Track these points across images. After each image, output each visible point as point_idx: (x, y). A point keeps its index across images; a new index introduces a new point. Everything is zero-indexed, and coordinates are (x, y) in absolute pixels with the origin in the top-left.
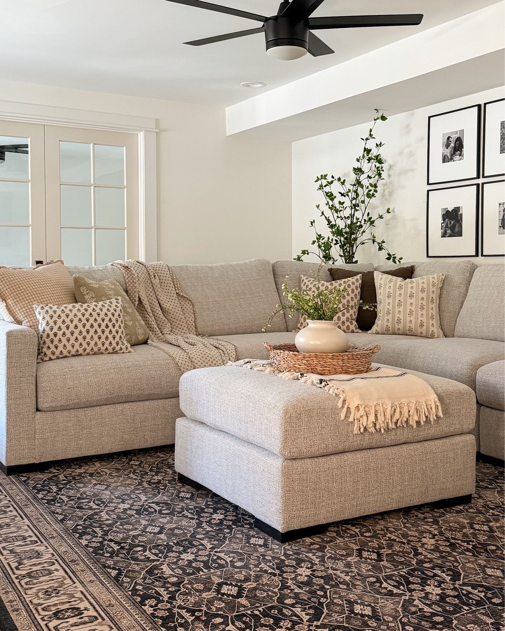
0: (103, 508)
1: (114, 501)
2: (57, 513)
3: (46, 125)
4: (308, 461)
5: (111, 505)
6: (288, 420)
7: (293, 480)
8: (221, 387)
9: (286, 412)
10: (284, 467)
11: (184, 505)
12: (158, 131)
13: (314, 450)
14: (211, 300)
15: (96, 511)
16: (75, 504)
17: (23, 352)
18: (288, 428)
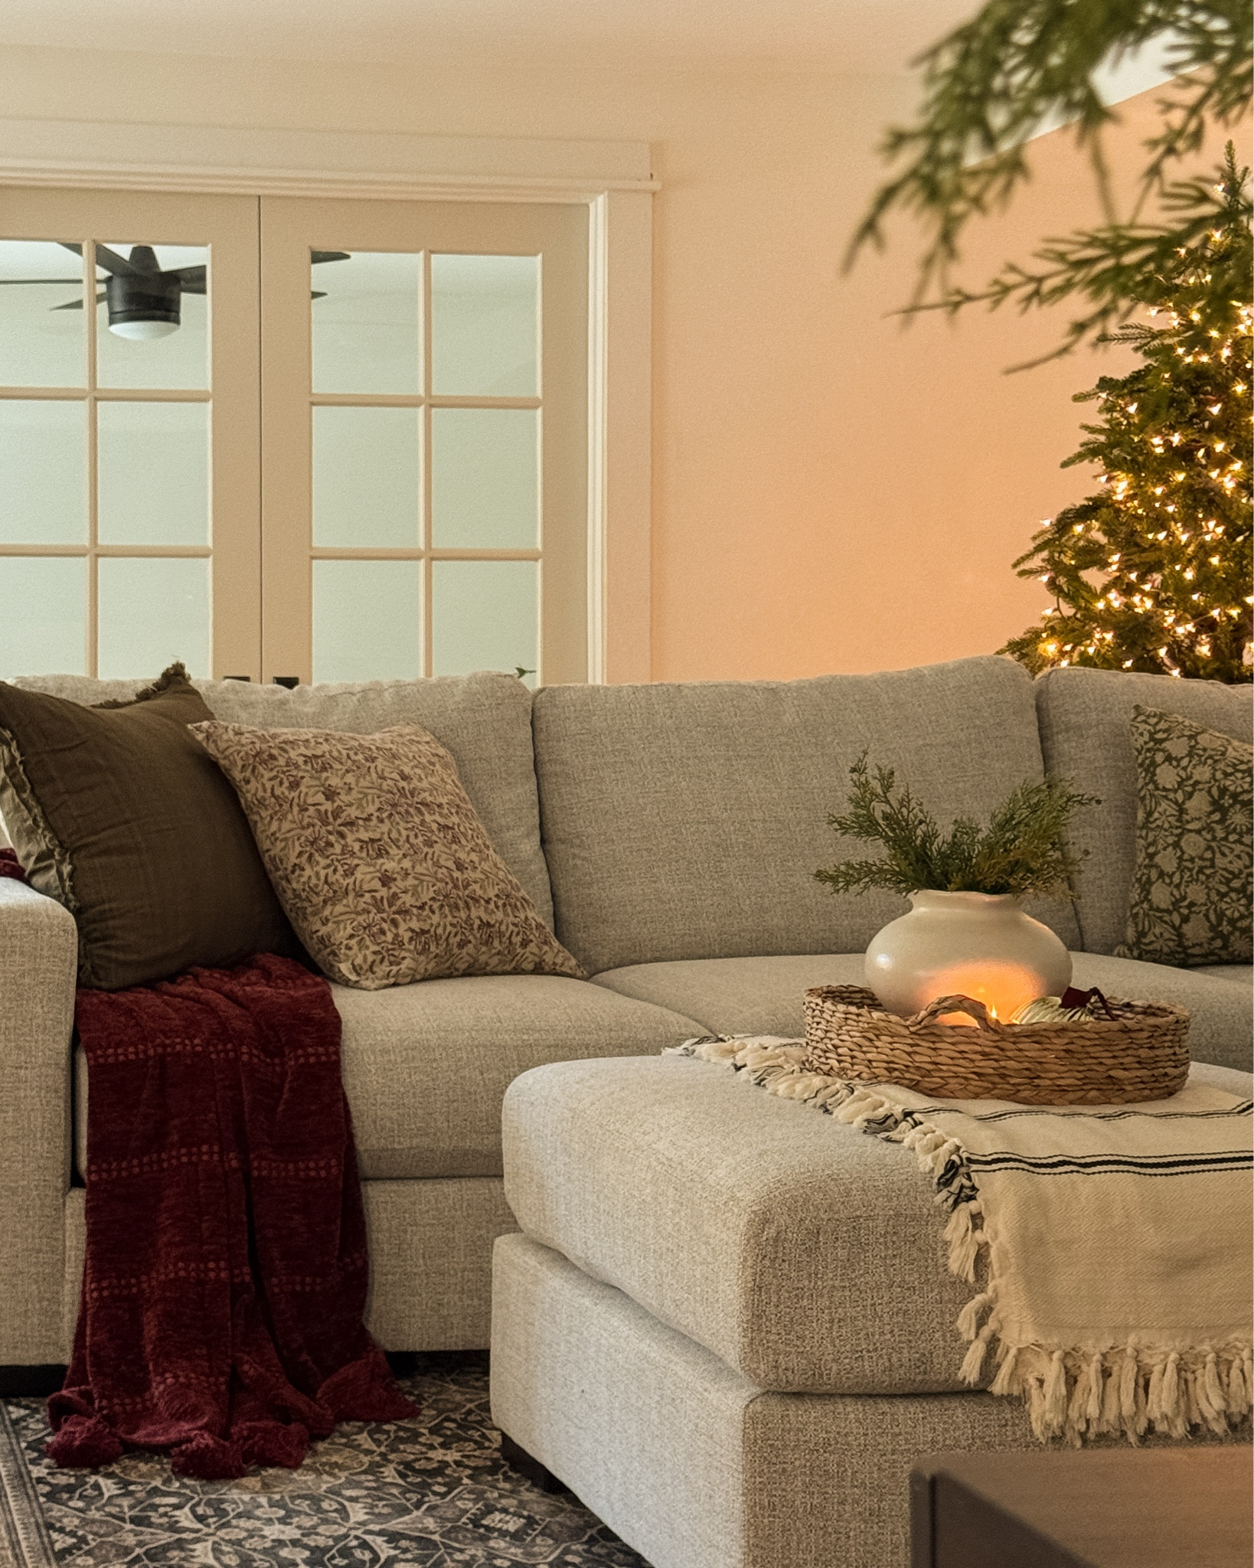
0: (211, 1531)
1: (258, 1512)
2: (61, 1530)
3: (265, 196)
4: (852, 1410)
5: (243, 1523)
6: (769, 1248)
7: (784, 1470)
8: (601, 1126)
9: (762, 1220)
10: (752, 1421)
11: (480, 1553)
12: (656, 185)
13: (872, 1369)
14: (757, 815)
15: (184, 1536)
16: (131, 1508)
17: (27, 980)
18: (768, 1278)
